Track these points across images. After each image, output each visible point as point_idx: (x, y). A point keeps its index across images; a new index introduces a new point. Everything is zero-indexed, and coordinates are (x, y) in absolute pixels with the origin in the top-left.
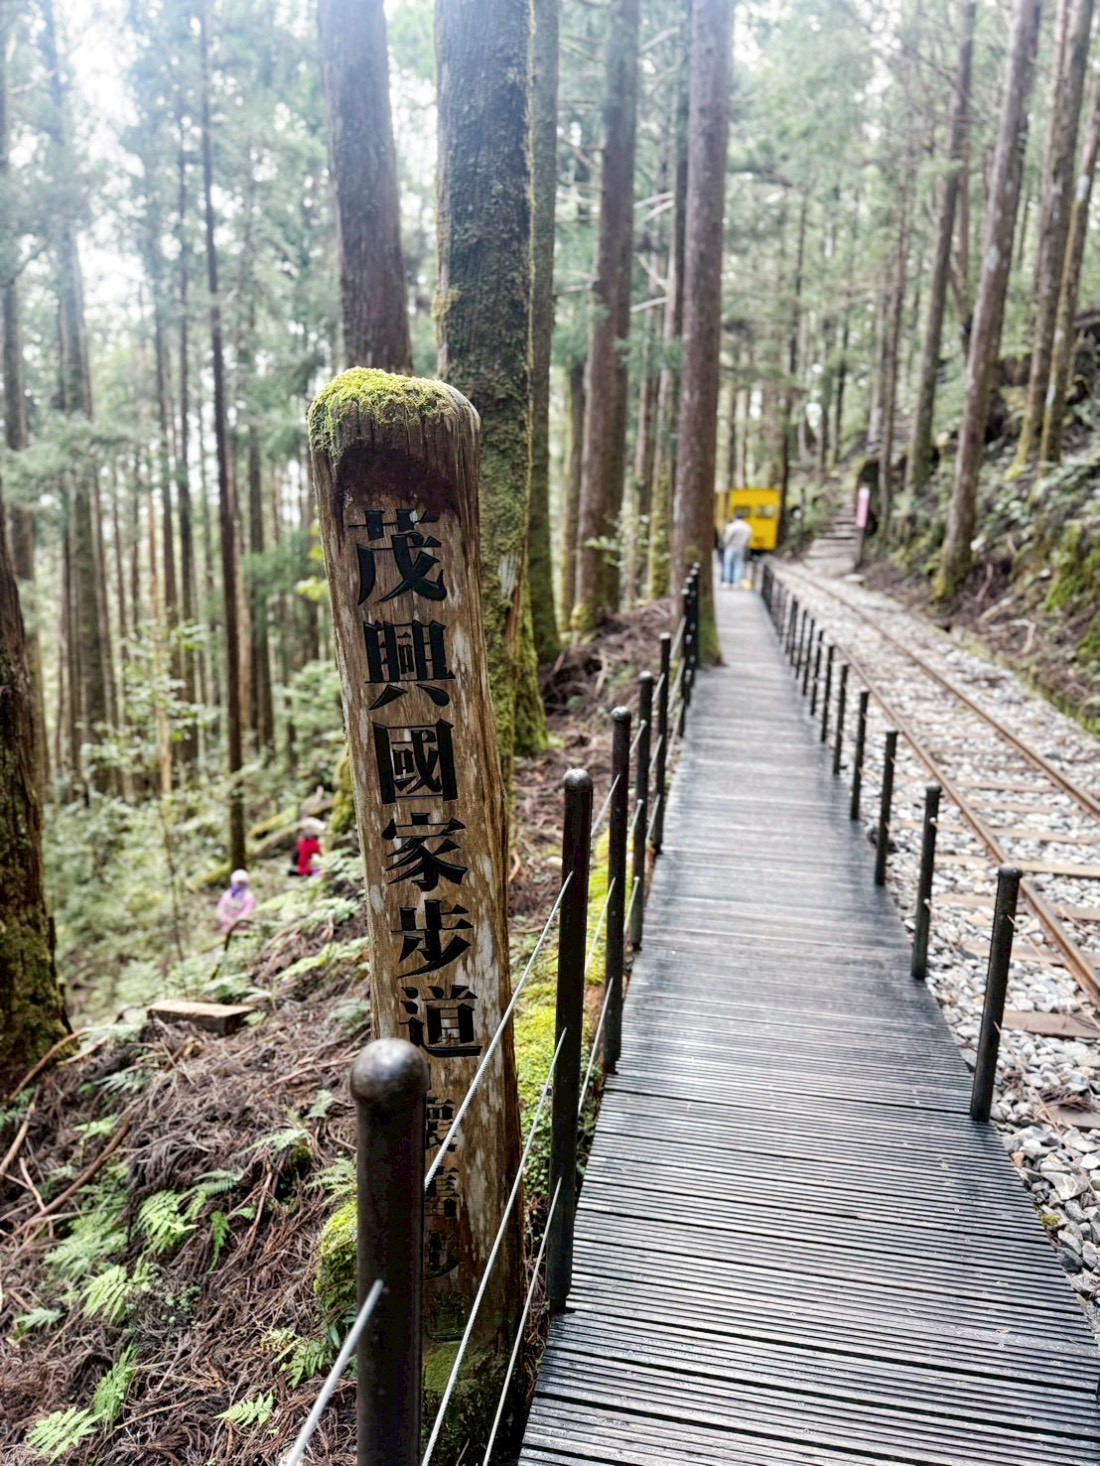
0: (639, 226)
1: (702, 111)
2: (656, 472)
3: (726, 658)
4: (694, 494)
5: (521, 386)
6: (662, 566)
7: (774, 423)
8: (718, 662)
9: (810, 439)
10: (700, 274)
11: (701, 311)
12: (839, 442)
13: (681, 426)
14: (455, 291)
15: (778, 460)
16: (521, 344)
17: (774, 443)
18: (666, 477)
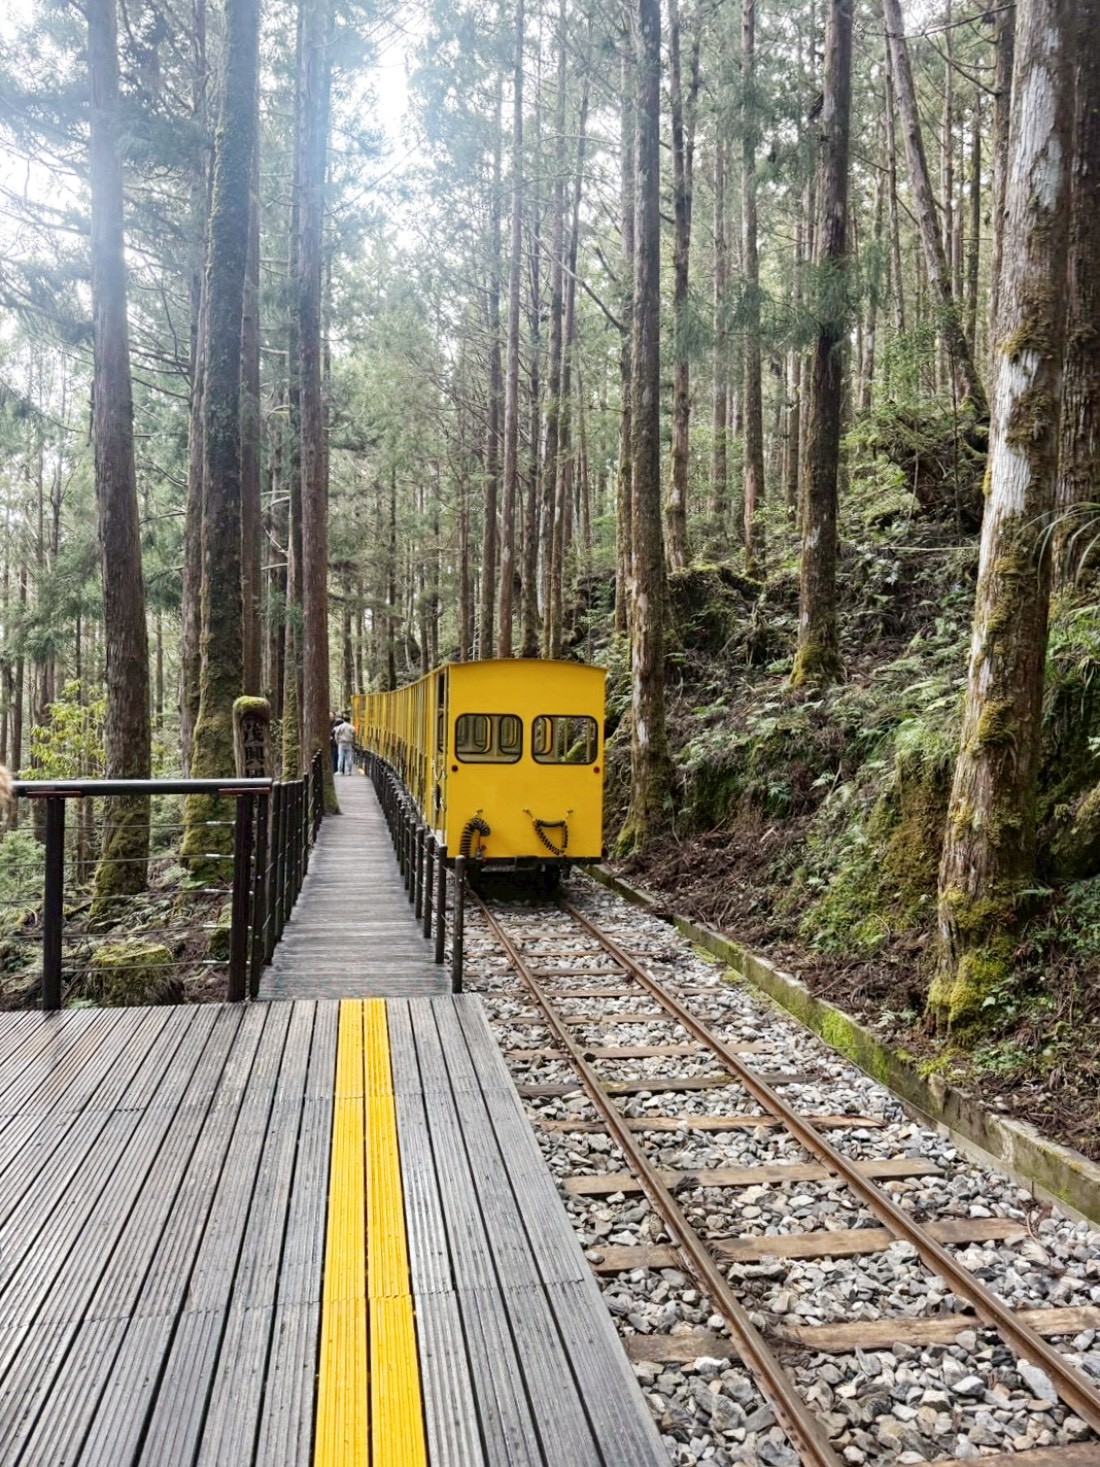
0: (264, 509)
1: (309, 485)
2: (285, 686)
3: (342, 808)
4: (315, 707)
5: (240, 671)
6: (293, 755)
7: (382, 642)
8: (337, 812)
9: (415, 653)
10: (312, 577)
11: (314, 598)
12: (437, 658)
13: (306, 659)
14: (212, 635)
15: (386, 671)
16: (240, 655)
17: (383, 658)
18: (295, 690)
